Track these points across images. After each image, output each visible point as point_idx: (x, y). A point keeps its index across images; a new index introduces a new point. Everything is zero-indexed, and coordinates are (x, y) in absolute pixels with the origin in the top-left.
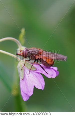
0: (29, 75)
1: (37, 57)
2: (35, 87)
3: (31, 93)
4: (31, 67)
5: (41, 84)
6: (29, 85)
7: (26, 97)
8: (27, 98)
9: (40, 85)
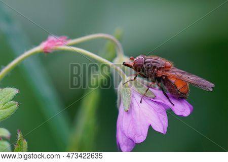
0: (140, 105)
1: (160, 73)
2: (150, 127)
3: (142, 136)
4: (147, 91)
5: (163, 124)
6: (138, 123)
7: (127, 145)
8: (129, 147)
9: (160, 126)
